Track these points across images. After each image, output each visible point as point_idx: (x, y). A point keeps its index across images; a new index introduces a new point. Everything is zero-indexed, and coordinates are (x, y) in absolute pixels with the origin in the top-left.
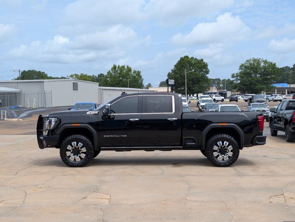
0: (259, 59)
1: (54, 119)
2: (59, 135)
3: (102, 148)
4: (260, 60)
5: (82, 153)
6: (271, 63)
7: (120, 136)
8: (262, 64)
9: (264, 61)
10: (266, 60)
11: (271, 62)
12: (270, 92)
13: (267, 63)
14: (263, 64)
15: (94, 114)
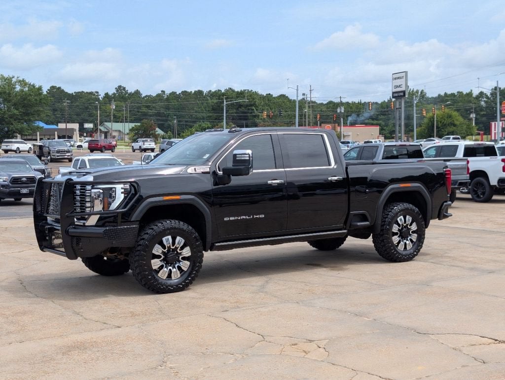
0: (13, 77)
1: (122, 186)
2: (138, 222)
3: (217, 244)
4: (14, 80)
5: (184, 258)
6: (32, 86)
7: (253, 217)
8: (18, 88)
9: (20, 81)
10: (23, 79)
11: (32, 84)
12: (32, 135)
13: (26, 84)
14: (20, 87)
15: (203, 173)
